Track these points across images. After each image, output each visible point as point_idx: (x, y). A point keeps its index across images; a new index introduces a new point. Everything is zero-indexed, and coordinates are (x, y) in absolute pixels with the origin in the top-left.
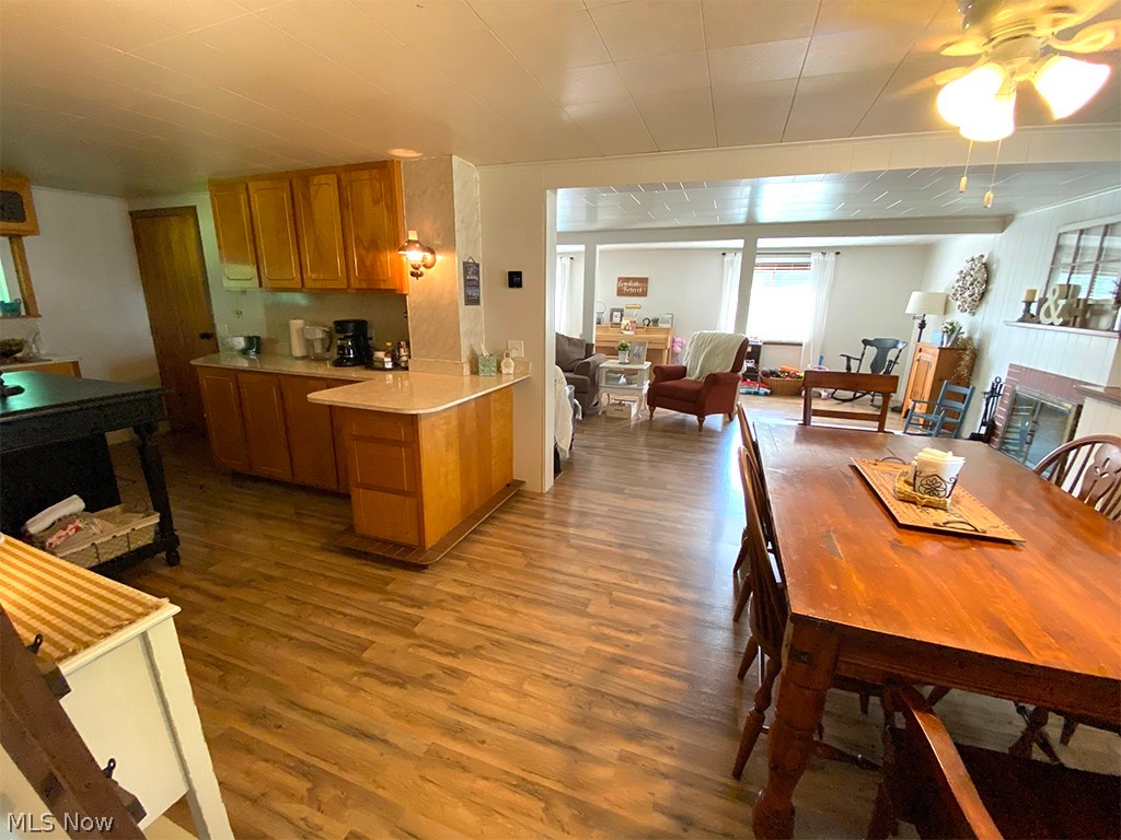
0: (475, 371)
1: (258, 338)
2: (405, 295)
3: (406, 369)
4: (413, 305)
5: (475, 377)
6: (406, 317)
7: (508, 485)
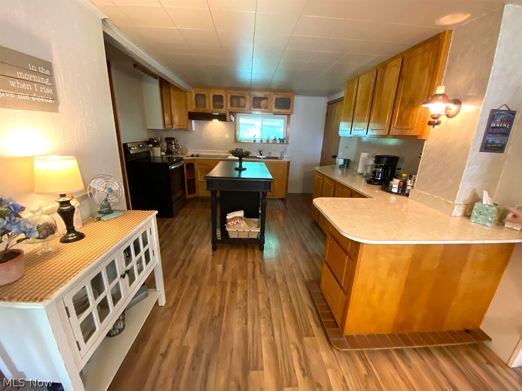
0: (467, 215)
1: (349, 160)
2: (424, 140)
3: (407, 195)
4: (427, 149)
5: (466, 220)
6: (420, 157)
7: (467, 331)
